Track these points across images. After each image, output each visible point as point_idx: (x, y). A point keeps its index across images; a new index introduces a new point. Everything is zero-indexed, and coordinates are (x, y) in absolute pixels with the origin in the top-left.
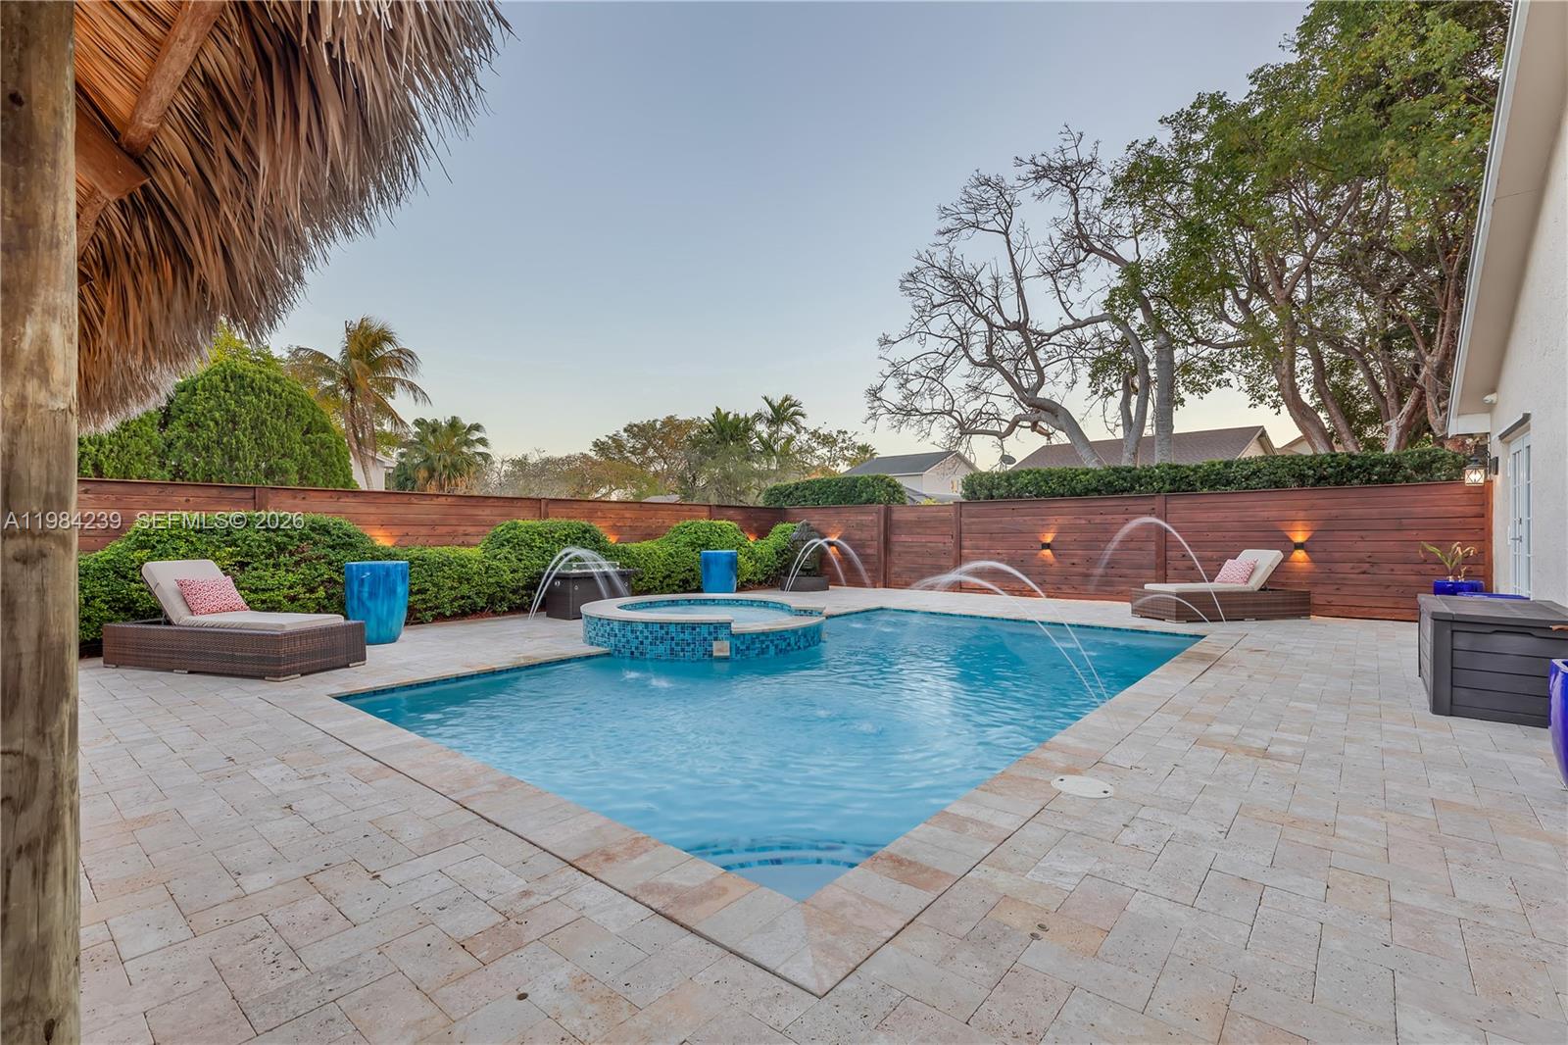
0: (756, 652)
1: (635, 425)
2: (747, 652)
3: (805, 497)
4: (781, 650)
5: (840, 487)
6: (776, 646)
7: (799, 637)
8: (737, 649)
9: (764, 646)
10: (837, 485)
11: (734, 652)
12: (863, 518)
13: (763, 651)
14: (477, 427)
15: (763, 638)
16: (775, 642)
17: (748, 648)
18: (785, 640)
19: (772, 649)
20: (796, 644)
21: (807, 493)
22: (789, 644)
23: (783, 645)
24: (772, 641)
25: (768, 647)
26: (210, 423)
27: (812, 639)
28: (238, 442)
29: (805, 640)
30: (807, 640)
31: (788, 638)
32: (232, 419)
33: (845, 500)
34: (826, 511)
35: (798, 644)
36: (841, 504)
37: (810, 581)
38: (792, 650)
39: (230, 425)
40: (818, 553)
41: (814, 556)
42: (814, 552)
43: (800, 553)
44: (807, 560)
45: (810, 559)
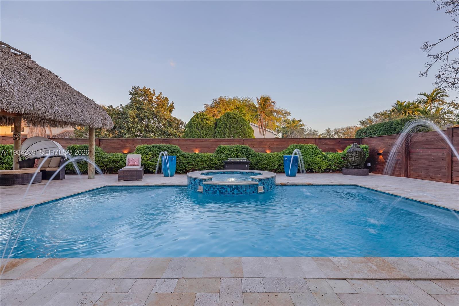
0: (212, 192)
2: (208, 192)
3: (370, 133)
4: (222, 193)
5: (385, 127)
6: (220, 191)
7: (233, 189)
8: (205, 189)
9: (215, 190)
11: (204, 191)
12: (395, 141)
13: (214, 192)
14: (300, 121)
15: (214, 187)
16: (220, 189)
17: (209, 190)
18: (224, 189)
19: (218, 192)
20: (231, 191)
21: (371, 131)
22: (227, 191)
23: (224, 191)
24: (218, 189)
25: (216, 191)
26: (222, 127)
27: (244, 191)
28: (226, 130)
29: (238, 191)
30: (239, 191)
31: (226, 188)
32: (226, 125)
33: (387, 133)
34: (378, 139)
35: (232, 192)
36: (386, 135)
37: (353, 171)
38: (229, 194)
39: (226, 127)
40: (360, 158)
41: (357, 160)
42: (357, 158)
43: (350, 157)
44: (353, 161)
45: (355, 161)
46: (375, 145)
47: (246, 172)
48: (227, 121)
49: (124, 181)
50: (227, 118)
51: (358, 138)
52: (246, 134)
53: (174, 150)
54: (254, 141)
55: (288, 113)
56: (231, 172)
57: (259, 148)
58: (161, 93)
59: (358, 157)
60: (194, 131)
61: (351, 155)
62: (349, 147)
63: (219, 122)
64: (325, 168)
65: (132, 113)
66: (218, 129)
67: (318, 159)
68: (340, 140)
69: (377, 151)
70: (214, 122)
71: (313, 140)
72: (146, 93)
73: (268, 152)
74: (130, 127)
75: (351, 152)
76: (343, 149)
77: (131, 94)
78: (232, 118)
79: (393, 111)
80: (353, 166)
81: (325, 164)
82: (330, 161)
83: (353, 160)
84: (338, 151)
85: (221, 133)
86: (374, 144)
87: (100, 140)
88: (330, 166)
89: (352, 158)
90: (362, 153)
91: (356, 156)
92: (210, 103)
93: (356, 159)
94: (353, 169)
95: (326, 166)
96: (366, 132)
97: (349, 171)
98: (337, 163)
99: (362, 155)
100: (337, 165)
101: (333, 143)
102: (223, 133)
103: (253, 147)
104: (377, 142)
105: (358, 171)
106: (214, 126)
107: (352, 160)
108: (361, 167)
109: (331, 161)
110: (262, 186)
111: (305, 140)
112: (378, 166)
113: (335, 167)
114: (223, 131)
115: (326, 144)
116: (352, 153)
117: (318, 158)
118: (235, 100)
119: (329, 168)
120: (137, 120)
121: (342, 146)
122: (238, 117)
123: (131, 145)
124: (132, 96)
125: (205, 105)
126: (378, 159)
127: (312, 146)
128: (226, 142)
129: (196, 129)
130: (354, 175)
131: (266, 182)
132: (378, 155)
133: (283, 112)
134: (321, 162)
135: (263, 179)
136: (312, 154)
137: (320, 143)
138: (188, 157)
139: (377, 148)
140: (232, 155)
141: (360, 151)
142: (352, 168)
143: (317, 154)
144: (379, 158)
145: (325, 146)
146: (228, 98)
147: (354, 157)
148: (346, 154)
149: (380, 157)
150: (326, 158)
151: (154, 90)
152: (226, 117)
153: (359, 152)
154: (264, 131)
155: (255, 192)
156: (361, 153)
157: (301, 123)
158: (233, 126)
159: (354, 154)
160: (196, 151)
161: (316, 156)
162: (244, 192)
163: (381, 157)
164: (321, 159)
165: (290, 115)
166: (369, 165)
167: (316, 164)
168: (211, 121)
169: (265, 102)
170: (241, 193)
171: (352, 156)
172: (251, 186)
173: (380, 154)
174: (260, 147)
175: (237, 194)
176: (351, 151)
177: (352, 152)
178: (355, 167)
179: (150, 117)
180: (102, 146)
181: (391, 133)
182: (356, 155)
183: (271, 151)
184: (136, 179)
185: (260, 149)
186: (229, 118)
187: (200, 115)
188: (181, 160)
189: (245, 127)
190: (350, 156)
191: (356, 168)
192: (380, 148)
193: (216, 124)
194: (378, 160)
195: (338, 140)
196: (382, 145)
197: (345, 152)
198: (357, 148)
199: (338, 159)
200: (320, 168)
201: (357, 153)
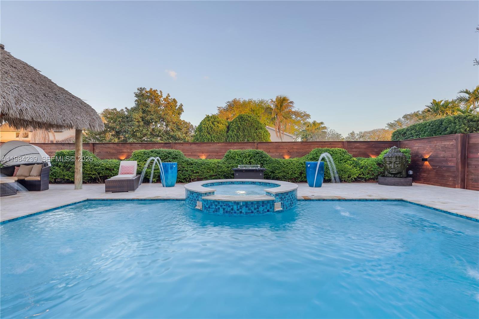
0: (213, 210)
1: (408, 115)
2: (209, 209)
3: (412, 134)
4: (227, 212)
6: (224, 209)
7: (241, 206)
8: (205, 207)
9: (217, 208)
10: (429, 125)
11: (204, 208)
12: (446, 143)
13: (217, 210)
14: (322, 123)
15: (216, 203)
16: (223, 207)
17: (209, 207)
18: (229, 206)
19: (221, 210)
20: (238, 210)
21: (413, 131)
22: (232, 209)
23: (229, 209)
24: (221, 206)
25: (219, 208)
26: (235, 130)
27: (255, 209)
28: (239, 134)
29: (247, 209)
30: (249, 209)
31: (232, 206)
32: (239, 128)
33: (435, 133)
34: (422, 141)
35: (240, 210)
36: (433, 136)
38: (235, 213)
39: (239, 130)
40: (401, 164)
41: (398, 166)
42: (397, 164)
43: (388, 164)
44: (392, 168)
45: (395, 168)
46: (418, 149)
47: (260, 183)
48: (241, 124)
49: (112, 192)
50: (240, 121)
51: (395, 140)
52: (262, 138)
53: (176, 155)
54: (269, 145)
55: (308, 116)
56: (241, 183)
57: (275, 153)
58: (168, 94)
59: (399, 164)
60: (205, 136)
62: (385, 151)
63: (232, 125)
64: (356, 177)
65: (137, 116)
66: (230, 132)
67: (348, 166)
68: (373, 143)
69: (422, 156)
70: (226, 125)
71: (341, 143)
72: (153, 95)
73: (287, 157)
74: (134, 130)
75: (389, 158)
76: (378, 154)
77: (137, 95)
78: (246, 120)
79: (429, 111)
80: (392, 174)
81: (356, 172)
82: (362, 168)
83: (392, 167)
84: (371, 156)
85: (234, 136)
86: (417, 148)
87: (94, 145)
88: (362, 174)
89: (391, 165)
90: (404, 159)
91: (396, 163)
92: (224, 105)
93: (396, 166)
94: (392, 178)
95: (357, 175)
96: (405, 133)
97: (387, 181)
98: (371, 171)
99: (404, 161)
100: (371, 173)
101: (365, 147)
102: (236, 137)
103: (269, 151)
104: (421, 145)
105: (399, 181)
106: (226, 129)
107: (390, 167)
108: (402, 176)
109: (364, 168)
110: (279, 202)
111: (331, 143)
112: (423, 174)
113: (368, 176)
114: (236, 135)
115: (355, 148)
116: (390, 159)
117: (348, 164)
118: (250, 102)
119: (362, 176)
120: (142, 123)
121: (376, 150)
122: (253, 120)
123: (129, 150)
124: (137, 98)
125: (219, 108)
126: (423, 166)
127: (340, 150)
128: (237, 147)
129: (206, 133)
130: (394, 185)
131: (285, 197)
132: (422, 161)
133: (303, 114)
134: (351, 169)
135: (281, 193)
136: (341, 160)
137: (349, 147)
138: (192, 164)
139: (421, 152)
140: (244, 161)
141: (401, 156)
142: (390, 177)
143: (346, 160)
145: (355, 150)
146: (242, 100)
147: (393, 164)
148: (383, 160)
149: (425, 163)
150: (357, 164)
151: (161, 92)
152: (239, 119)
153: (399, 157)
154: (282, 135)
155: (270, 210)
156: (402, 158)
157: (323, 126)
158: (247, 129)
159: (394, 160)
160: (202, 157)
161: (345, 162)
162: (256, 211)
163: (427, 163)
164: (352, 166)
165: (310, 118)
166: (411, 172)
167: (345, 172)
168: (223, 124)
169: (282, 102)
170: (252, 212)
171: (391, 162)
172: (265, 202)
173: (426, 160)
174: (277, 152)
175: (246, 213)
177: (391, 157)
178: (395, 175)
179: (156, 120)
180: (97, 151)
181: (440, 134)
182: (396, 161)
183: (290, 156)
184: (127, 191)
185: (277, 154)
186: (242, 120)
187: (211, 118)
188: (184, 167)
189: (260, 130)
190: (388, 162)
191: (396, 177)
192: (425, 153)
193: (228, 128)
194: (423, 167)
195: (371, 143)
196: (427, 149)
197: (381, 157)
198: (397, 152)
199: (373, 166)
200: (350, 177)
201: (397, 159)
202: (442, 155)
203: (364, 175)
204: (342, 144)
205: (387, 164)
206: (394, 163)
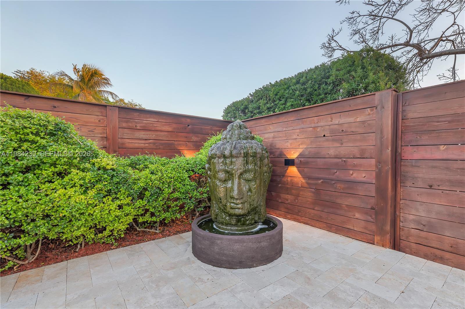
5: (304, 84)
12: (343, 120)
34: (283, 119)
36: (304, 105)
37: (237, 247)
40: (258, 181)
41: (250, 190)
42: (248, 181)
43: (220, 180)
44: (232, 198)
45: (240, 194)
46: (274, 138)
59: (254, 179)
61: (227, 172)
68: (189, 120)
69: (281, 155)
75: (225, 157)
76: (198, 147)
80: (232, 215)
82: (141, 196)
83: (235, 193)
84: (185, 152)
86: (272, 135)
88: (148, 214)
89: (229, 185)
90: (266, 161)
91: (246, 176)
93: (245, 188)
96: (246, 108)
98: (177, 199)
100: (177, 206)
101: (170, 129)
104: (280, 129)
107: (228, 192)
108: (257, 217)
109: (147, 194)
112: (283, 196)
116: (228, 161)
119: (147, 218)
121: (194, 139)
126: (284, 176)
132: (284, 165)
137: (124, 125)
139: (280, 144)
141: (259, 150)
144: (286, 174)
145: (142, 134)
147: (236, 181)
148: (207, 166)
149: (288, 171)
153: (255, 154)
156: (262, 159)
159: (238, 164)
163: (293, 170)
171: (230, 175)
173: (289, 162)
176: (227, 153)
177: (231, 156)
178: (240, 218)
182: (245, 172)
190: (222, 175)
192: (289, 146)
194: (284, 179)
195: (184, 119)
196: (295, 137)
197: (203, 155)
199: (178, 185)
200: (105, 229)
201: (247, 163)
202: (332, 152)
203: (153, 214)
204: (102, 112)
205: (218, 183)
206: (239, 178)
